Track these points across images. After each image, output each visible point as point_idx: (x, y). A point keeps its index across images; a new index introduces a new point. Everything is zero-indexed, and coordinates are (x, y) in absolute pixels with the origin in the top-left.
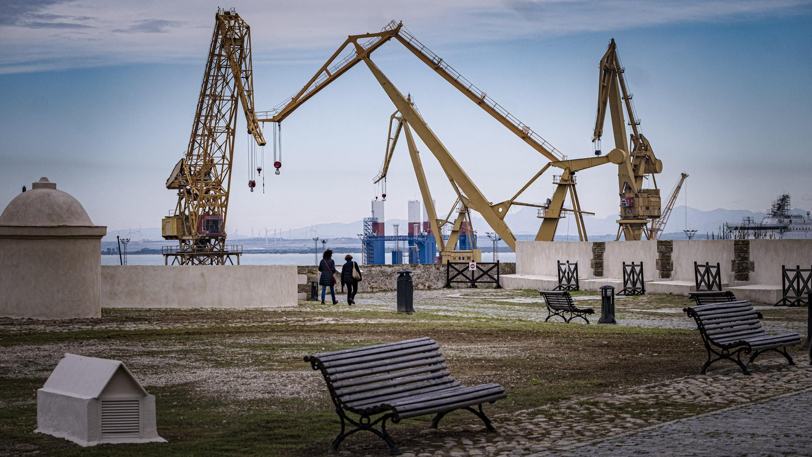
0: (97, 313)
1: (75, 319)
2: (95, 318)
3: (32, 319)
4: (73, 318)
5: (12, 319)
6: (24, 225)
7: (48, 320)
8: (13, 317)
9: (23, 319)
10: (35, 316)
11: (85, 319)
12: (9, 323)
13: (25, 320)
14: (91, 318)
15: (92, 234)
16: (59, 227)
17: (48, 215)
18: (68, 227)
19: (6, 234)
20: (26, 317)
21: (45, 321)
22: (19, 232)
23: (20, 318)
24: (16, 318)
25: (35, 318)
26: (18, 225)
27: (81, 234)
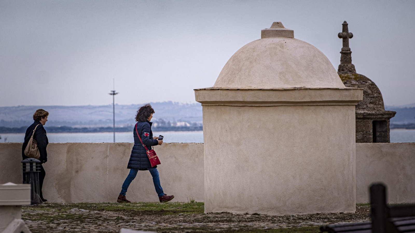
0: (349, 206)
1: (318, 214)
2: (345, 212)
3: (259, 215)
4: (315, 212)
5: (232, 214)
6: (247, 88)
7: (280, 215)
8: (234, 212)
9: (247, 214)
10: (262, 210)
11: (332, 214)
12: (226, 220)
13: (248, 216)
14: (341, 213)
15: (341, 99)
16: (295, 89)
17: (280, 73)
18: (306, 89)
19: (223, 100)
20: (251, 212)
21: (275, 217)
22: (240, 97)
23: (242, 213)
24: (238, 213)
25: (262, 213)
26: (239, 87)
27: (324, 100)
